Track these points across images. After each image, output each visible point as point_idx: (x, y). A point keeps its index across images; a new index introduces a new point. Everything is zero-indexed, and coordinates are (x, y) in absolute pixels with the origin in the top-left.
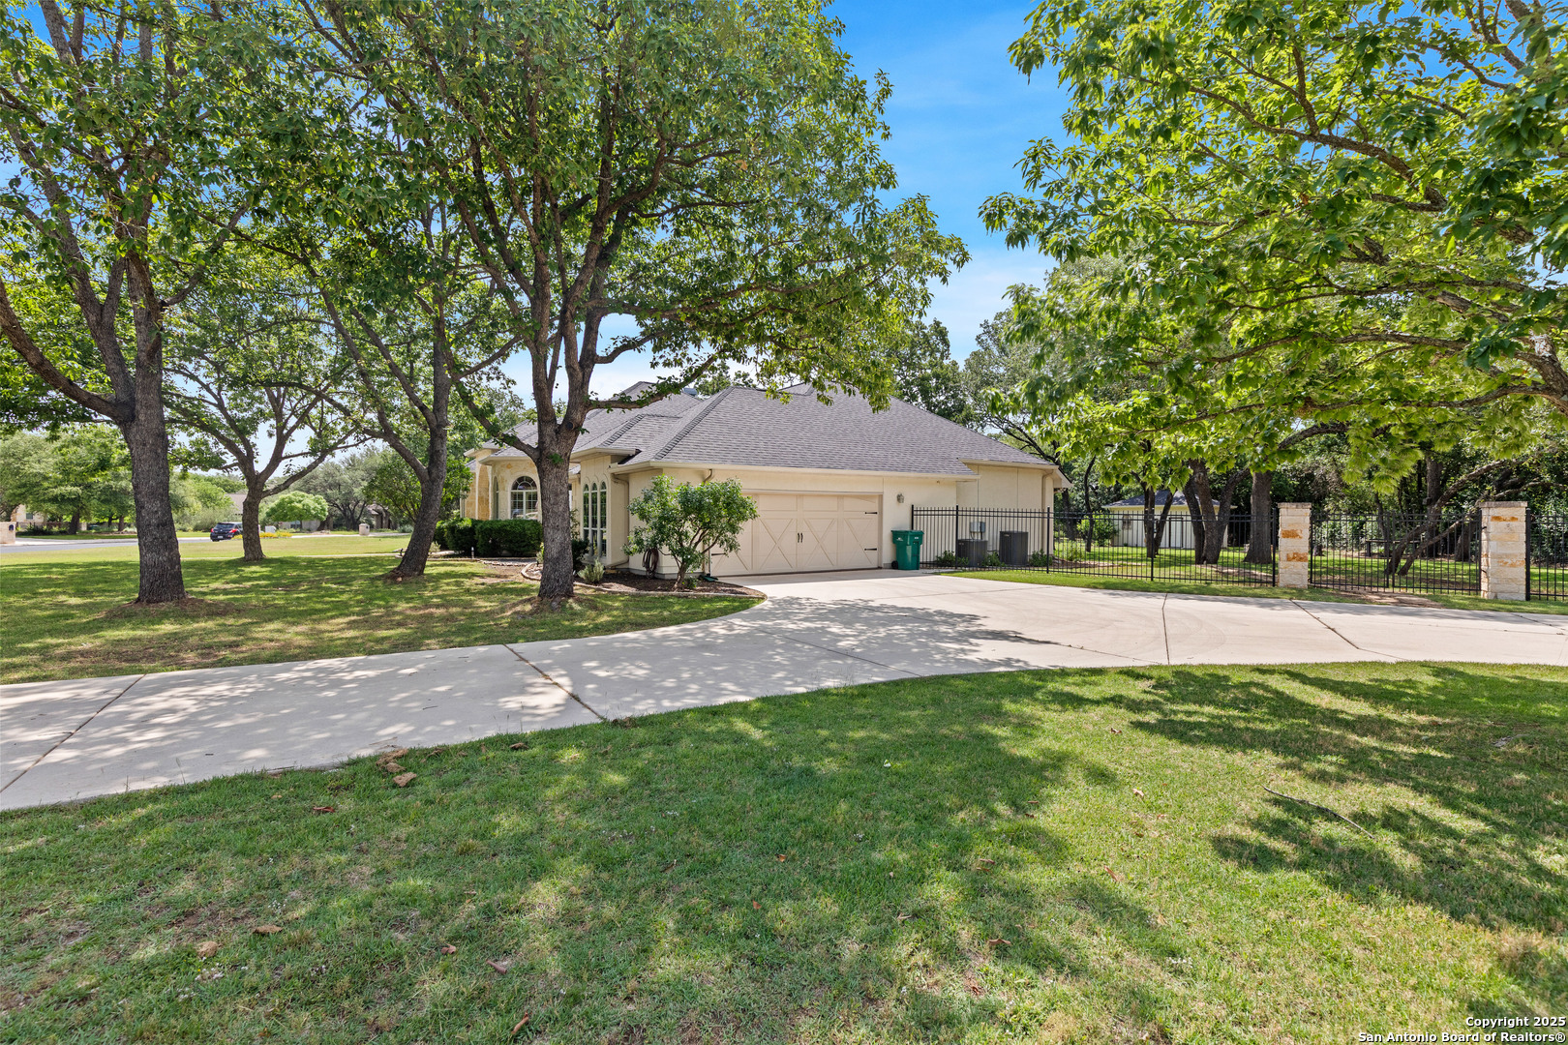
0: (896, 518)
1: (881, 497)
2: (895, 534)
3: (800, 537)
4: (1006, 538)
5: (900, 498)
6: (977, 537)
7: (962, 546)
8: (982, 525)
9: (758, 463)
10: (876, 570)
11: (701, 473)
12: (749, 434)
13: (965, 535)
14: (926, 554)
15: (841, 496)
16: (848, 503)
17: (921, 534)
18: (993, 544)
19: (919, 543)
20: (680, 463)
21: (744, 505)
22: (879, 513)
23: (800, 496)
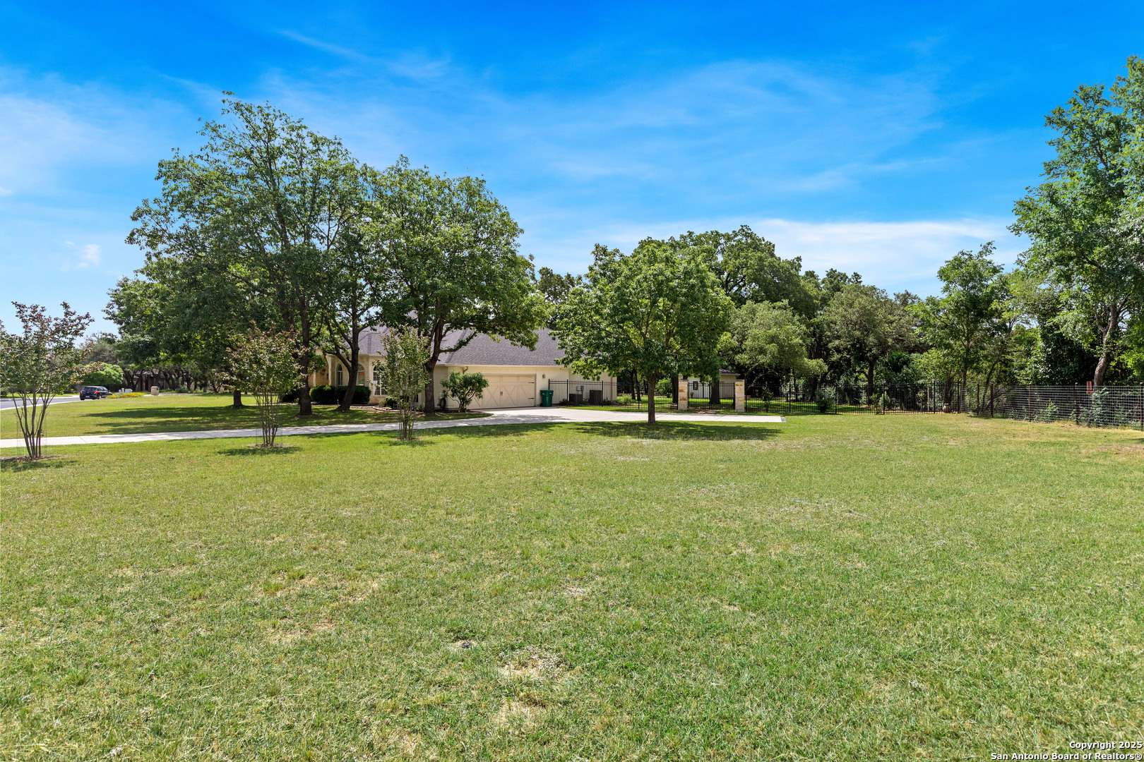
0: (542, 384)
1: (535, 376)
2: (542, 392)
3: (501, 393)
4: (592, 393)
5: (544, 376)
6: (580, 393)
7: (572, 396)
8: (582, 387)
9: (485, 364)
10: (534, 407)
11: (462, 368)
12: (480, 350)
13: (574, 392)
14: (555, 400)
15: (518, 376)
16: (522, 379)
17: (552, 392)
18: (586, 396)
19: (552, 395)
20: (456, 364)
21: (485, 381)
22: (535, 383)
23: (501, 376)
